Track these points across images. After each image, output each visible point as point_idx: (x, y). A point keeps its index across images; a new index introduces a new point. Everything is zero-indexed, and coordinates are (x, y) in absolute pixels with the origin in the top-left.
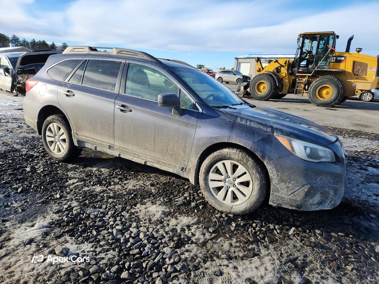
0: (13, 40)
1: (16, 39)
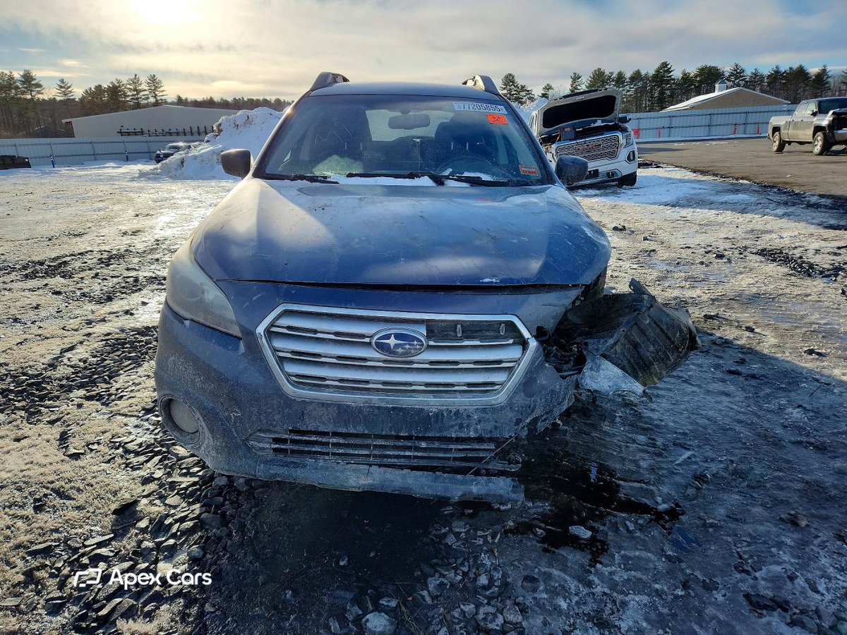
0: (732, 74)
1: (737, 74)
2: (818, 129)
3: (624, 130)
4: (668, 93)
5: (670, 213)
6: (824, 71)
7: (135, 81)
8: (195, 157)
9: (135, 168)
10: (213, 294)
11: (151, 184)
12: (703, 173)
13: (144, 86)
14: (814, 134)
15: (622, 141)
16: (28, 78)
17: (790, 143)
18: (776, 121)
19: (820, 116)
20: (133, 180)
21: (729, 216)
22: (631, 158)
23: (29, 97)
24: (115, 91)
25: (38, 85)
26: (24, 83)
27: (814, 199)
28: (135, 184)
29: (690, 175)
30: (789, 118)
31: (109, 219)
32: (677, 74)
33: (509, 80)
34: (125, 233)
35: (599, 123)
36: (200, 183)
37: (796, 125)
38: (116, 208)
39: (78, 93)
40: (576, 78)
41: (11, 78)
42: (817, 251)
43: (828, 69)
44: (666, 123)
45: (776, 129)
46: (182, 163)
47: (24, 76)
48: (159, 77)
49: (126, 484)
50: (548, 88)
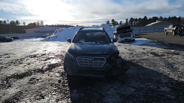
1: (161, 18)
2: (173, 30)
3: (132, 32)
4: (147, 22)
5: (139, 46)
6: (180, 17)
7: (38, 22)
8: (52, 37)
9: (40, 39)
10: (71, 55)
11: (43, 42)
12: (149, 39)
13: (40, 23)
14: (173, 31)
15: (132, 34)
16: (17, 21)
17: (169, 33)
18: (166, 29)
19: (173, 28)
20: (40, 41)
21: (149, 47)
22: (133, 37)
23: (17, 25)
24: (34, 24)
25: (19, 23)
26: (16, 22)
27: (166, 44)
28: (40, 42)
29: (146, 39)
30: (168, 28)
31: (39, 49)
32: (148, 18)
33: (113, 20)
34: (43, 51)
35: (128, 31)
36: (52, 42)
37: (169, 29)
38: (40, 46)
39: (27, 24)
40: (127, 20)
41: (14, 22)
42: (160, 53)
43: (181, 16)
44: (145, 29)
45: (166, 30)
46: (49, 38)
47: (16, 21)
48: (43, 21)
49: (59, 79)
50: (121, 22)
